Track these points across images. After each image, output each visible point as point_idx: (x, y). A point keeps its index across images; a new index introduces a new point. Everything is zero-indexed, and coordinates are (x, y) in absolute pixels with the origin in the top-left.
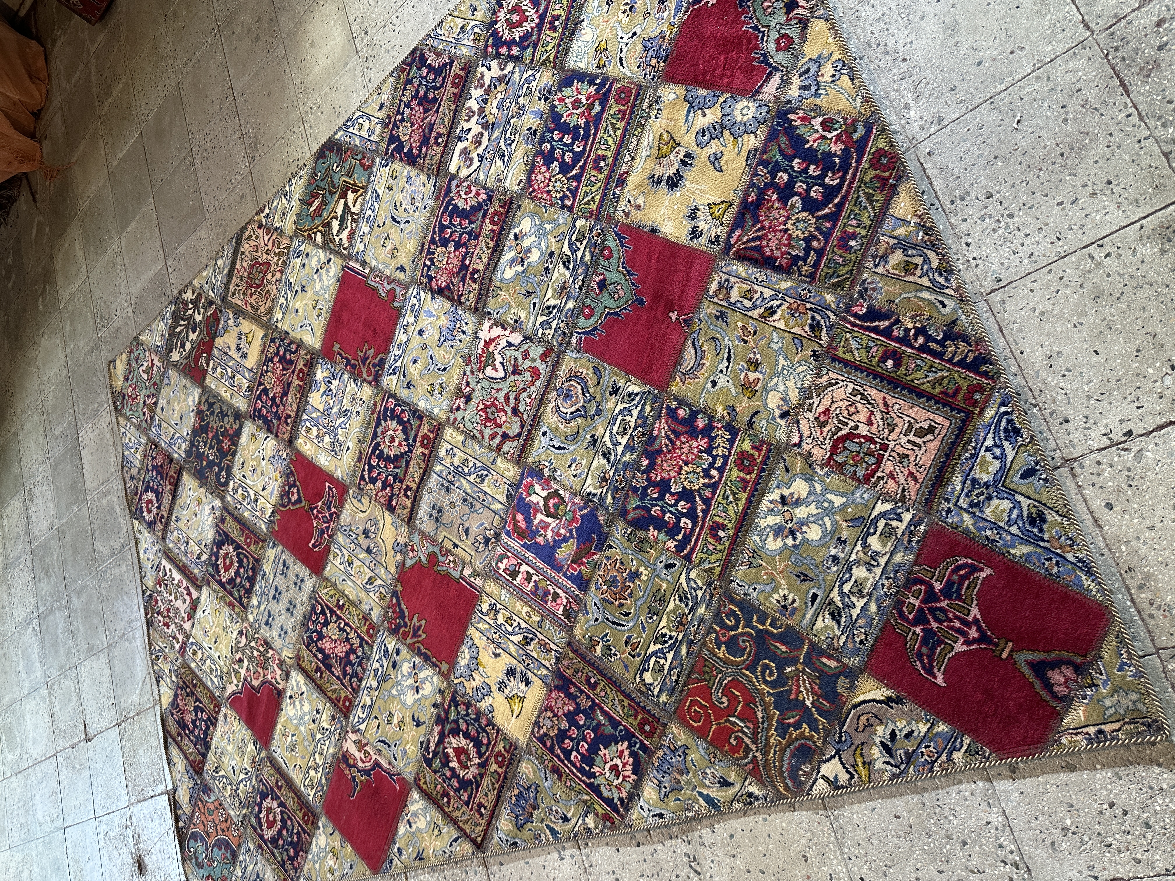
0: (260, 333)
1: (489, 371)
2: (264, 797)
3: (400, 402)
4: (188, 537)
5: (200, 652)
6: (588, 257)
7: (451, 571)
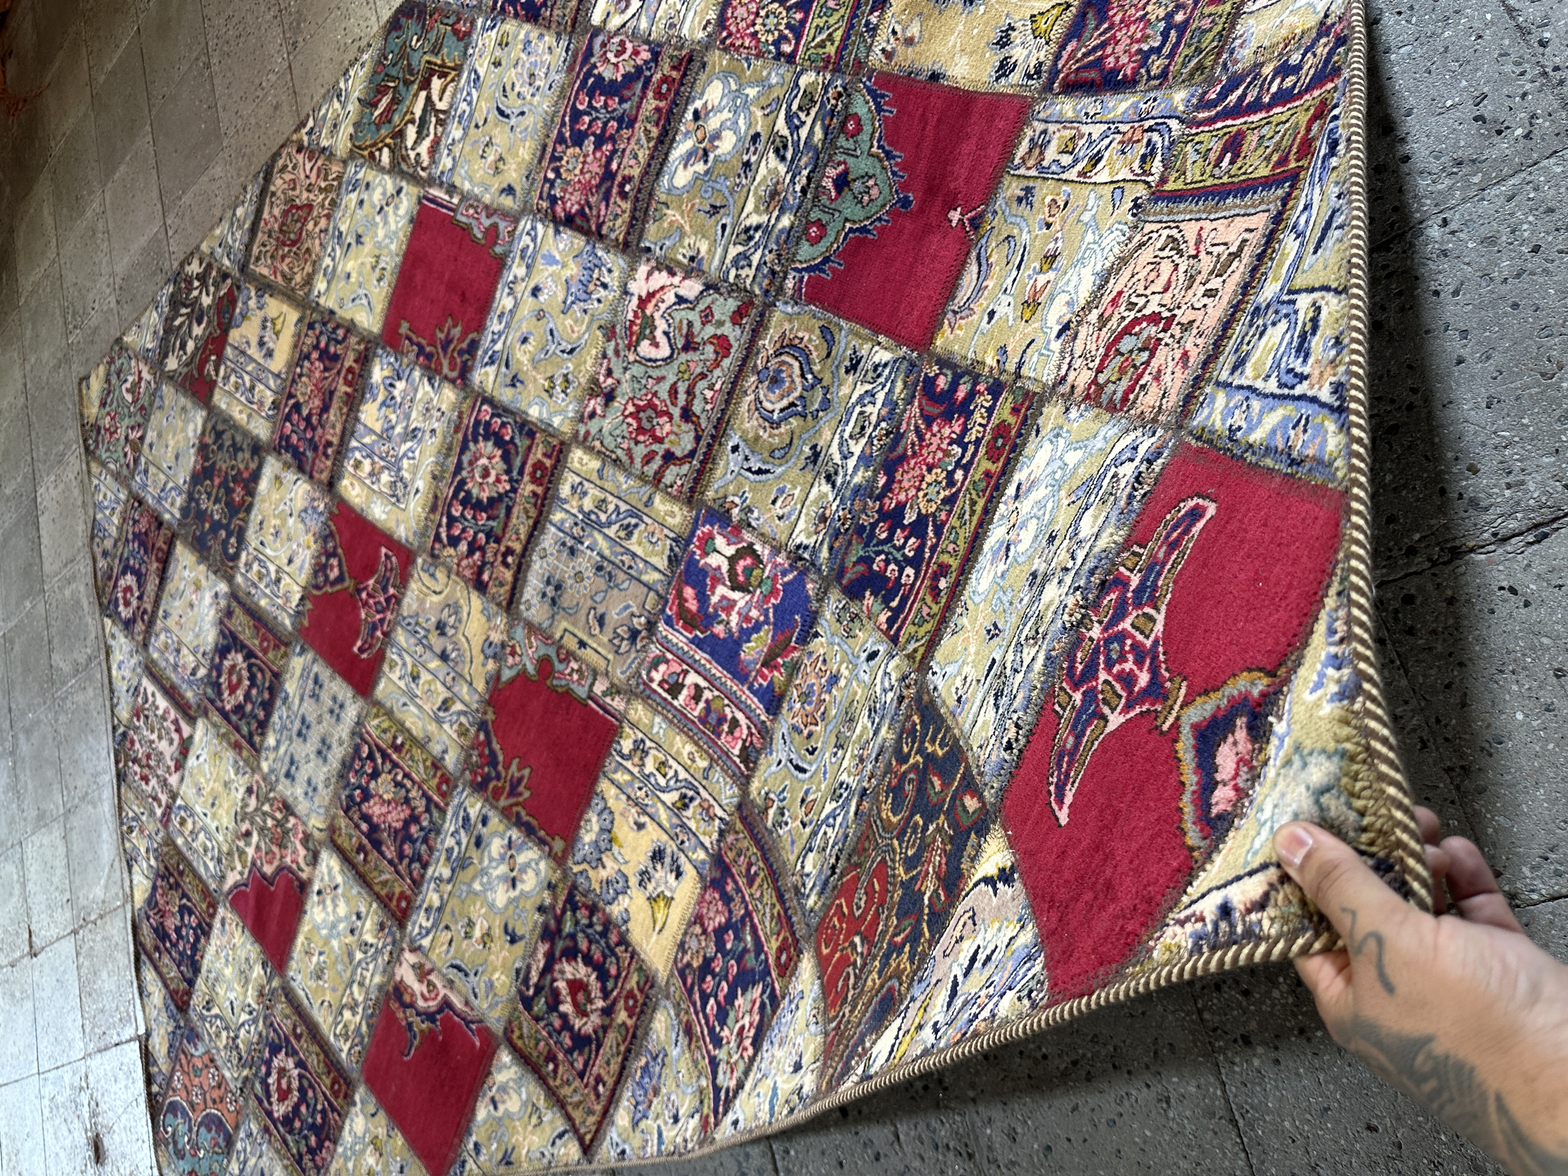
0: (293, 316)
1: (645, 348)
2: (275, 1050)
3: (499, 409)
4: (180, 642)
5: (190, 821)
6: (819, 134)
7: (574, 686)
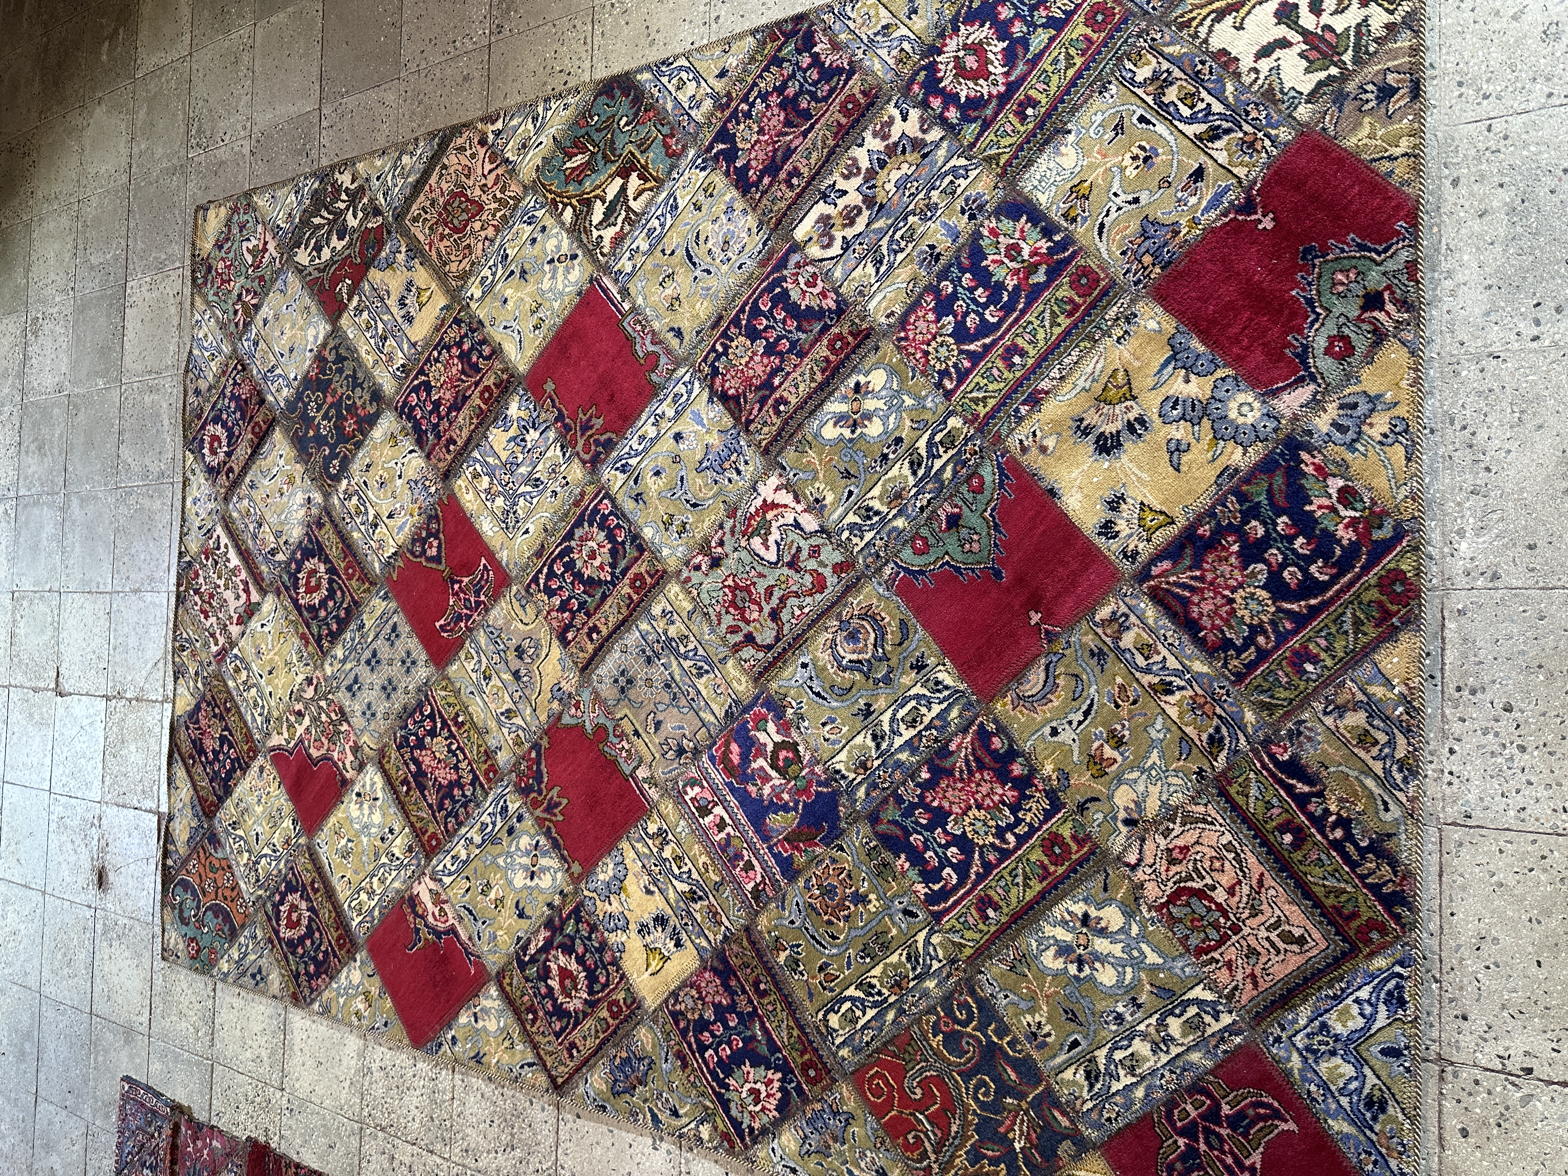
0: (441, 301)
1: (756, 542)
2: (291, 888)
3: (618, 511)
4: (262, 517)
5: (244, 674)
6: (948, 474)
7: (621, 761)
